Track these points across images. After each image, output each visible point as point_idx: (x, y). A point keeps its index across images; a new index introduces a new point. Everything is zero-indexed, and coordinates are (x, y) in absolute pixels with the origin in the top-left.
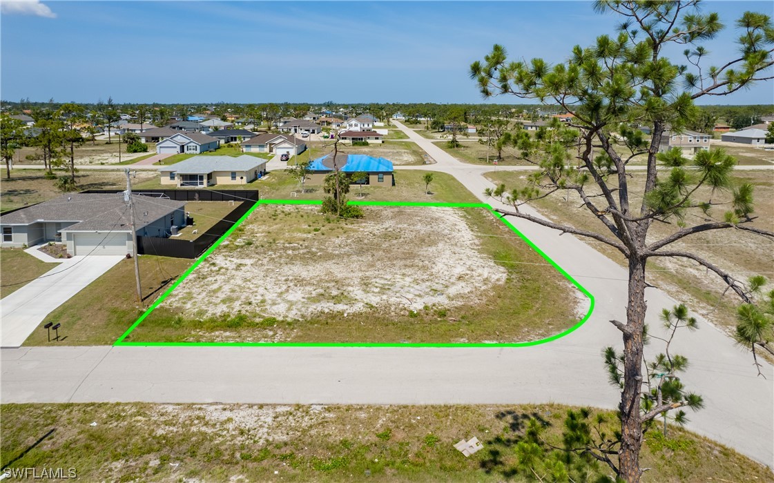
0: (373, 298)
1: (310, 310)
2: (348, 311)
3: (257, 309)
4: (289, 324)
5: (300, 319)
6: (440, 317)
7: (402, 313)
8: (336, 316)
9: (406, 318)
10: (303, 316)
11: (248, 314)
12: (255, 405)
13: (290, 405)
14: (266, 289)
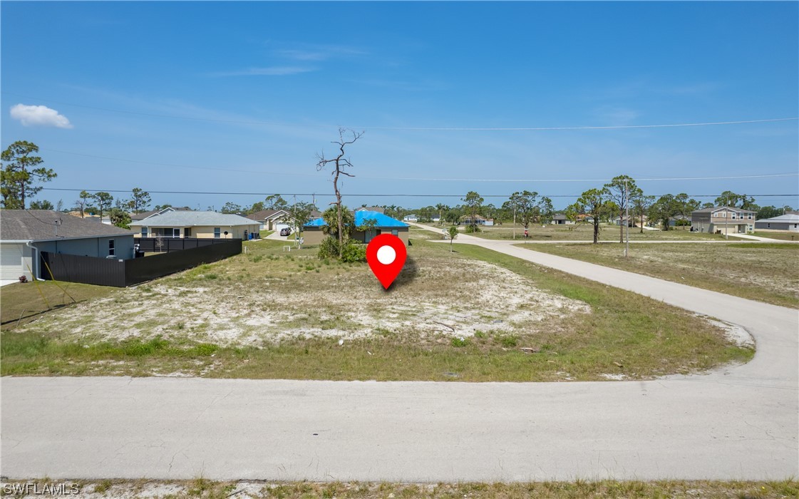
0: (389, 324)
1: (280, 336)
2: (346, 338)
3: (190, 334)
4: (237, 352)
5: (261, 348)
6: (506, 346)
7: (439, 341)
8: (323, 343)
9: (447, 348)
10: (265, 343)
11: (172, 339)
12: (91, 482)
13: (180, 482)
14: (215, 313)
